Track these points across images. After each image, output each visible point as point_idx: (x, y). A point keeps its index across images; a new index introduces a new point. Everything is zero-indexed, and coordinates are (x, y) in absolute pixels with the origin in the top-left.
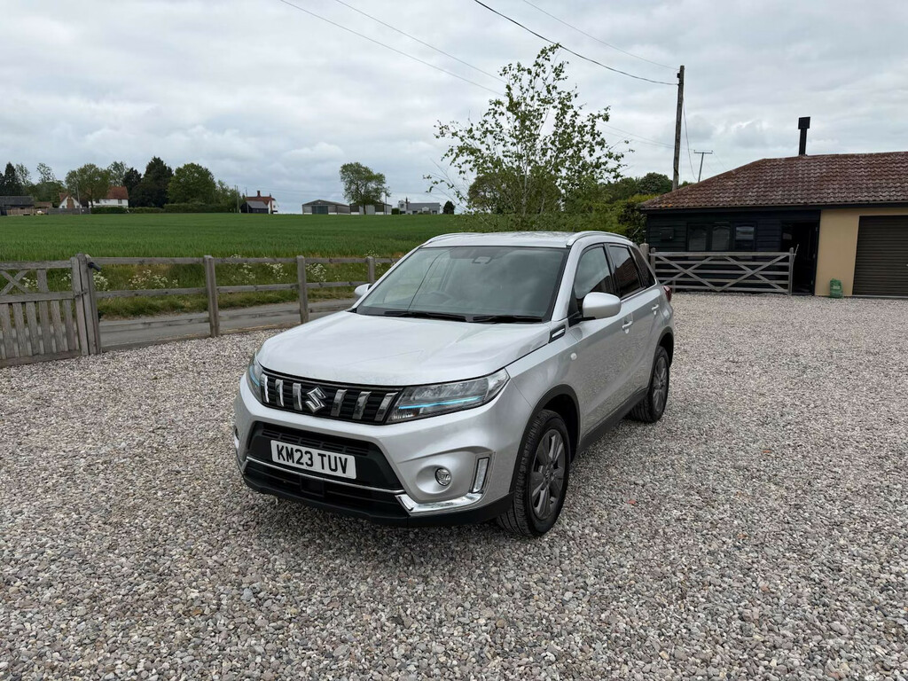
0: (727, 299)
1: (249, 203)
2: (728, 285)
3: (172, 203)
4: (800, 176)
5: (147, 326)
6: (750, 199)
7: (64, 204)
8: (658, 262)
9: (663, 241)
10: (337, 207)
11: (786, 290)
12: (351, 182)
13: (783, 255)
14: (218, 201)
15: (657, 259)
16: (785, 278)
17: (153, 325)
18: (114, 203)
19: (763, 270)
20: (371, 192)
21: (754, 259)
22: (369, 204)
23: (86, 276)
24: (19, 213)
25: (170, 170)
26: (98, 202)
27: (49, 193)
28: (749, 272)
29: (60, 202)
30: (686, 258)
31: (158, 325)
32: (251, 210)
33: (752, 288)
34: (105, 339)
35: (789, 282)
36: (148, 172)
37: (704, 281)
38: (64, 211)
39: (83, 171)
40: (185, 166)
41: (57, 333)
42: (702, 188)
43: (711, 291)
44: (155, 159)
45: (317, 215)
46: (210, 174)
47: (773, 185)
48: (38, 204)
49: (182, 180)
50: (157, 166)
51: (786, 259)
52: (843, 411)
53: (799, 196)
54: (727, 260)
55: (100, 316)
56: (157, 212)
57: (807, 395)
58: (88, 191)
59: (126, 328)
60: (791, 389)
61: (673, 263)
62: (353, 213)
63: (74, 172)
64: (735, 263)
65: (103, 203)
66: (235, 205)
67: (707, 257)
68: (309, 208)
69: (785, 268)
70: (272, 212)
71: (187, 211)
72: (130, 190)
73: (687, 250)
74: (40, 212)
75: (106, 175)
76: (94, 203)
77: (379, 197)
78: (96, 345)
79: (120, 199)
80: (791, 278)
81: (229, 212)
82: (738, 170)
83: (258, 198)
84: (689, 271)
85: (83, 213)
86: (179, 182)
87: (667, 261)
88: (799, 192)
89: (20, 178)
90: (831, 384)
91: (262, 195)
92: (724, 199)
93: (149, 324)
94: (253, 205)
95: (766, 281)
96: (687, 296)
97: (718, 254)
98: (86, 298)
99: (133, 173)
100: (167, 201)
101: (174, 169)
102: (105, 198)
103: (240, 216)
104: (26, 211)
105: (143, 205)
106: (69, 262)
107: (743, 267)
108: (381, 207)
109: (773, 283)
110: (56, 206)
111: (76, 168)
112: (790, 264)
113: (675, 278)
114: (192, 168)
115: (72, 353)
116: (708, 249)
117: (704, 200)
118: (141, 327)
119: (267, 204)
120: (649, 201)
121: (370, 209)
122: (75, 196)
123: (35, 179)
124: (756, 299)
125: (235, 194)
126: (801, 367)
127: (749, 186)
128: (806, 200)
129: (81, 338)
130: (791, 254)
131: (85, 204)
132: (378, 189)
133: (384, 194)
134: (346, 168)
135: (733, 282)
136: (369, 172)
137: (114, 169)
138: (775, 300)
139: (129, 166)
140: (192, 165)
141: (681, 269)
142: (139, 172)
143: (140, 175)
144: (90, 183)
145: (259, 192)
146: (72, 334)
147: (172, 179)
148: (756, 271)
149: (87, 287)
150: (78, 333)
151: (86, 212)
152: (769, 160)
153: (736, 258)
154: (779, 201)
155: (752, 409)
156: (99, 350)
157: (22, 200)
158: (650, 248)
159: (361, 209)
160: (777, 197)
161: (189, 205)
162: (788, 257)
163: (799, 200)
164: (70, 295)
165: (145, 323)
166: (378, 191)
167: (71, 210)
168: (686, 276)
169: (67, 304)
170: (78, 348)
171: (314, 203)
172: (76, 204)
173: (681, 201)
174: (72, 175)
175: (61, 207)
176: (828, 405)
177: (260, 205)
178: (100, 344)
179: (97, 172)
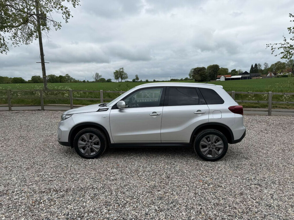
24: (255, 78)
29: (268, 74)
38: (268, 77)
39: (276, 64)
48: (262, 75)
63: (273, 64)
65: (282, 74)
74: (261, 78)
79: (289, 72)
89: (259, 68)
104: (257, 78)
110: (266, 76)
122: (272, 72)
131: (275, 74)
151: (275, 77)
157: (257, 74)
167: (271, 77)
172: (272, 74)
179: (281, 64)
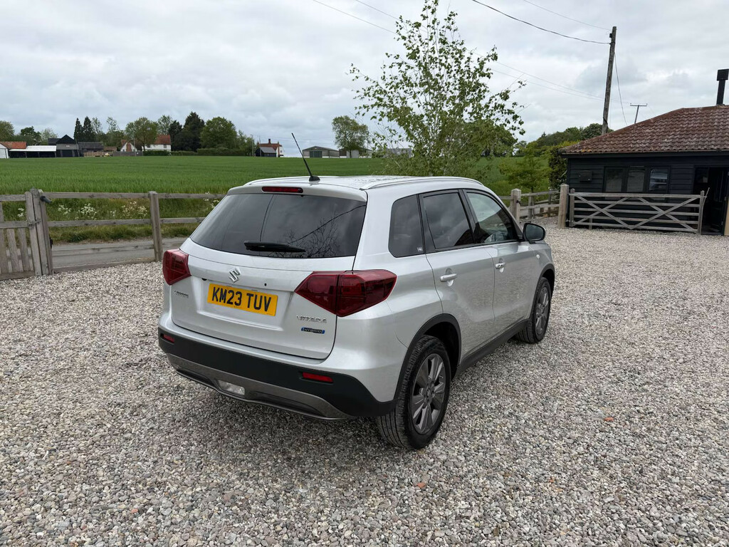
0: (638, 237)
1: (262, 148)
2: (641, 224)
3: (204, 147)
4: (716, 124)
5: (97, 251)
6: (665, 145)
7: (124, 148)
8: (576, 202)
9: (582, 182)
10: (329, 152)
11: (696, 230)
12: (341, 132)
13: (694, 197)
14: (237, 147)
15: (576, 198)
16: (696, 218)
17: (102, 251)
18: (160, 147)
19: (674, 211)
20: (355, 140)
21: (667, 200)
22: (354, 149)
23: (39, 209)
24: (92, 154)
25: (203, 122)
26: (149, 147)
27: (115, 140)
28: (661, 212)
29: (122, 146)
30: (603, 199)
31: (106, 251)
32: (263, 154)
33: (664, 227)
34: (56, 263)
35: (699, 223)
36: (187, 124)
37: (618, 219)
38: (124, 153)
39: (138, 123)
40: (214, 119)
41: (13, 256)
42: (621, 135)
43: (625, 228)
44: (192, 114)
45: (314, 159)
46: (233, 125)
47: (688, 133)
48: (106, 148)
49: (211, 130)
50: (193, 119)
51: (697, 201)
52: (713, 369)
53: (713, 143)
54: (640, 201)
55: (52, 242)
56: (192, 155)
57: (681, 346)
58: (142, 138)
59: (78, 253)
60: (665, 339)
61: (590, 203)
62: (341, 157)
63: (132, 124)
64: (647, 203)
65: (153, 147)
66: (250, 150)
67: (622, 198)
68: (308, 153)
69: (697, 210)
70: (279, 156)
71: (214, 154)
72: (173, 138)
73: (603, 191)
74: (107, 154)
75: (154, 126)
76: (146, 148)
77: (362, 144)
78: (48, 267)
79: (165, 144)
80: (701, 219)
81: (246, 155)
82: (656, 119)
83: (269, 145)
84: (604, 210)
85: (137, 155)
86: (208, 131)
87: (585, 201)
88: (713, 139)
89: (95, 128)
90: (711, 335)
91: (272, 142)
92: (641, 146)
93: (99, 249)
94: (265, 150)
95: (677, 221)
96: (602, 233)
97: (632, 195)
98: (39, 227)
99: (176, 124)
100: (199, 146)
101: (206, 121)
102: (154, 144)
103: (254, 159)
104: (97, 153)
105: (182, 149)
106: (23, 195)
107: (655, 208)
108: (363, 151)
109: (683, 223)
110: (119, 150)
111: (133, 121)
112: (701, 206)
113: (592, 216)
114: (219, 120)
115: (27, 274)
116: (624, 191)
117: (621, 146)
118: (90, 252)
119: (275, 150)
120: (571, 146)
121: (355, 153)
122: (132, 141)
123: (105, 130)
124: (665, 237)
125: (251, 141)
126: (685, 312)
127: (666, 133)
128: (719, 147)
129: (35, 260)
130: (702, 196)
131: (139, 148)
132: (362, 136)
133: (366, 141)
134: (337, 121)
135: (645, 221)
136: (356, 124)
137: (163, 121)
138: (684, 239)
139: (173, 119)
140: (219, 119)
141: (598, 208)
142: (180, 124)
143: (181, 126)
144: (143, 132)
145: (269, 140)
146: (27, 257)
147: (204, 128)
148: (667, 211)
149: (40, 217)
150: (31, 257)
151: (140, 155)
152: (687, 110)
153: (649, 200)
154: (693, 147)
155: (613, 362)
156: (51, 271)
157: (95, 145)
158: (570, 188)
159: (348, 153)
160: (692, 144)
161: (216, 150)
162: (699, 199)
163: (713, 147)
164: (24, 224)
165: (94, 249)
166: (361, 139)
167: (129, 153)
168: (601, 214)
169: (22, 233)
170: (32, 269)
171: (312, 148)
172: (133, 148)
173: (600, 146)
174: (130, 126)
175: (122, 150)
176: (699, 361)
177: (270, 150)
178: (52, 266)
179: (148, 124)
